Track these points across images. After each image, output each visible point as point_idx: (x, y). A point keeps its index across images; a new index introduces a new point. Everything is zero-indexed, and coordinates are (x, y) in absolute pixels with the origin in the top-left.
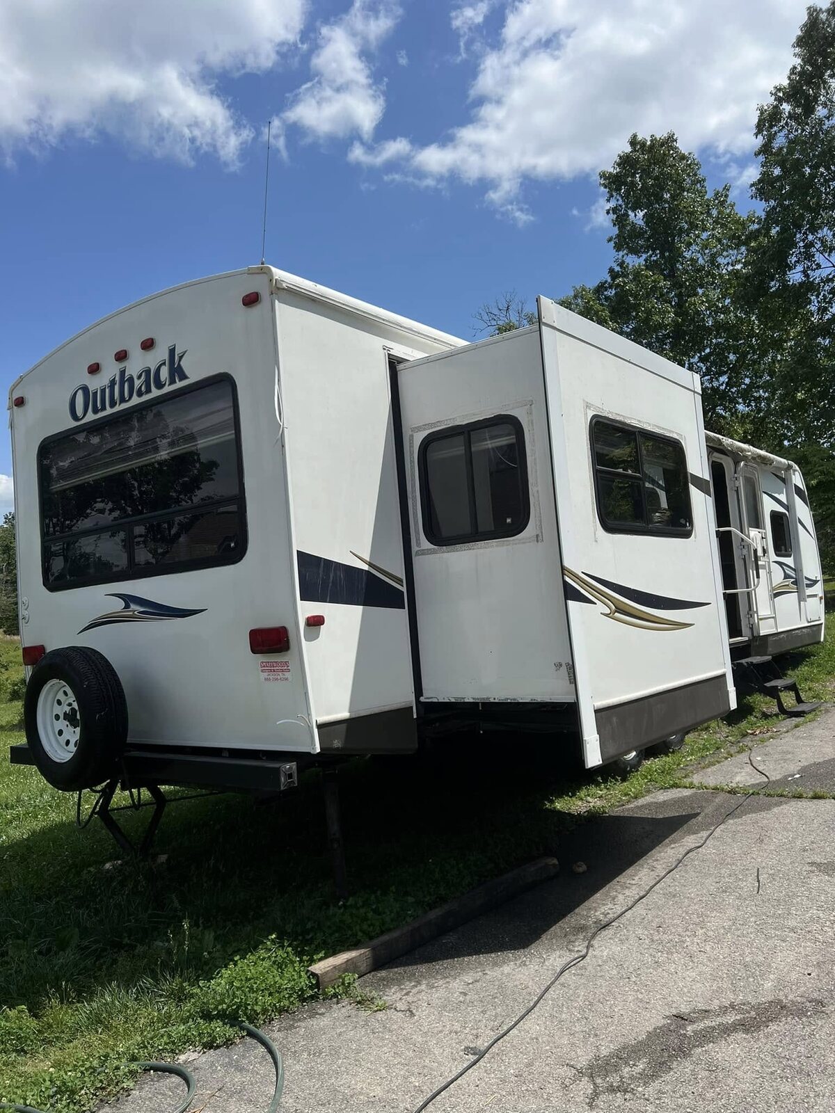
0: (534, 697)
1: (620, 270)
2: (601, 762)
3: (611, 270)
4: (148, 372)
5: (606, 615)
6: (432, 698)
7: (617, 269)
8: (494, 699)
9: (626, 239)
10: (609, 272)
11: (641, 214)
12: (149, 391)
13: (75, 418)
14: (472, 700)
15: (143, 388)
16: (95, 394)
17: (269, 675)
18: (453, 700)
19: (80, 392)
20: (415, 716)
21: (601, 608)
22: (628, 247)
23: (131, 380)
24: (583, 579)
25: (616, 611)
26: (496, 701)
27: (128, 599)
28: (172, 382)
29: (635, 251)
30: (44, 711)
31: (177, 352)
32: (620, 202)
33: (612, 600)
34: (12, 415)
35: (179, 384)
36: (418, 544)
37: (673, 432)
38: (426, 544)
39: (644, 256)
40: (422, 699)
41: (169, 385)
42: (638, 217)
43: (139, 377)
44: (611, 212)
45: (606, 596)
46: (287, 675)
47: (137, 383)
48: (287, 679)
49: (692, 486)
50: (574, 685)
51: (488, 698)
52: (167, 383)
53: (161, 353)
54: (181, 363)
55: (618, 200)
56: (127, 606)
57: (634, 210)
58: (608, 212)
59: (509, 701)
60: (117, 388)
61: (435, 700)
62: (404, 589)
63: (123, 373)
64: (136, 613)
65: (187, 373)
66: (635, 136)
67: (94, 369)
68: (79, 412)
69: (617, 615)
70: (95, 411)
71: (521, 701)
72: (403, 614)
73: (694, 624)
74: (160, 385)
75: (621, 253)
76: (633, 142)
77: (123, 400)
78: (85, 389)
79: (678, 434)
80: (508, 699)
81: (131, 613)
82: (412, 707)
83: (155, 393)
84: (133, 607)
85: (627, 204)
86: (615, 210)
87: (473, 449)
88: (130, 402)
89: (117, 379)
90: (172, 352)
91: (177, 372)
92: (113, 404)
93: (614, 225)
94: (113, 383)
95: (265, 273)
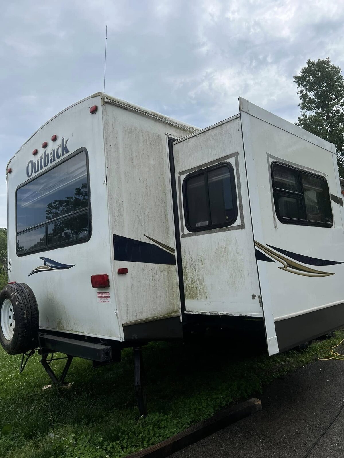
0: (241, 313)
1: (303, 118)
2: (278, 352)
3: (299, 118)
4: (54, 151)
5: (282, 268)
6: (189, 312)
7: (302, 117)
8: (221, 314)
9: (306, 104)
10: (298, 119)
11: (313, 93)
12: (54, 160)
13: (29, 176)
14: (209, 314)
15: (52, 159)
16: (35, 164)
17: (101, 299)
18: (200, 313)
19: (30, 164)
20: (181, 321)
21: (278, 264)
22: (308, 108)
23: (48, 156)
24: (267, 249)
25: (288, 266)
26: (222, 315)
27: (46, 260)
28: (63, 154)
29: (310, 109)
30: (4, 314)
31: (65, 140)
32: (303, 89)
33: (285, 260)
34: (7, 177)
35: (66, 155)
36: (183, 231)
37: (321, 173)
38: (186, 231)
39: (315, 111)
40: (185, 312)
41: (62, 156)
42: (311, 95)
43: (51, 154)
44: (299, 93)
45: (282, 258)
46: (109, 299)
47: (50, 157)
48: (109, 301)
49: (332, 201)
50: (262, 307)
51: (218, 313)
52: (61, 156)
53: (59, 142)
54: (67, 145)
55: (302, 88)
56: (45, 264)
57: (310, 91)
58: (298, 93)
59: (228, 315)
60: (43, 160)
61: (191, 313)
62: (176, 255)
63: (45, 153)
64: (48, 266)
65: (69, 149)
66: (310, 60)
67: (35, 153)
68: (30, 174)
69: (288, 268)
70: (35, 172)
71: (234, 315)
72: (176, 267)
73: (335, 273)
74: (58, 157)
75: (304, 111)
76: (309, 63)
77: (45, 166)
78: (32, 162)
79: (323, 174)
80: (228, 314)
81: (47, 267)
82: (180, 317)
83: (57, 160)
84: (48, 264)
85: (306, 90)
86: (301, 92)
87: (209, 182)
88: (48, 166)
89: (43, 156)
90: (63, 140)
91: (65, 150)
92: (41, 169)
93: (301, 99)
94: (42, 158)
95: (99, 96)
